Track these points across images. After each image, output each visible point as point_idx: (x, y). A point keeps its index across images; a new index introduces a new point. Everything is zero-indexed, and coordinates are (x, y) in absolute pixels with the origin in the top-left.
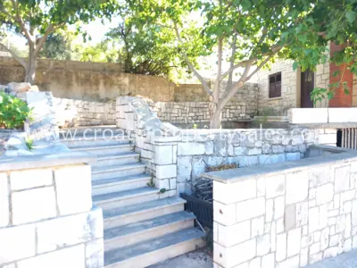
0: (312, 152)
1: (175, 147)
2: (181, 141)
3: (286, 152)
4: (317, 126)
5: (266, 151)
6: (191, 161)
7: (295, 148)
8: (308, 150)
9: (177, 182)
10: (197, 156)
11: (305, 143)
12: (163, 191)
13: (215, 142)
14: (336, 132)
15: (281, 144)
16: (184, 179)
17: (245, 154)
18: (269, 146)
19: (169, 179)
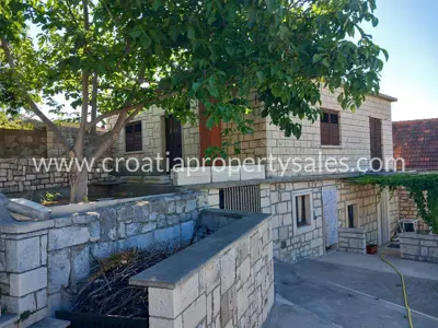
1: (44, 239)
2: (54, 228)
3: (180, 222)
5: (161, 224)
6: (70, 256)
7: (189, 216)
8: (200, 216)
9: (48, 295)
10: (78, 248)
11: (197, 208)
12: (25, 315)
13: (102, 222)
14: (218, 192)
15: (175, 213)
16: (59, 287)
17: (139, 232)
18: (163, 216)
19: (35, 293)
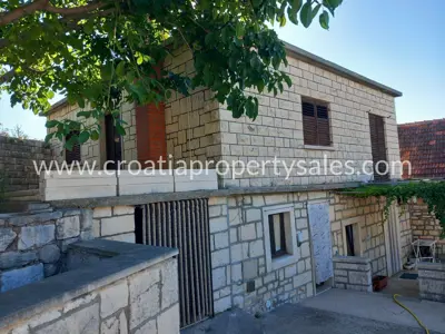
0: (73, 259)
4: (95, 203)
7: (26, 257)
8: (65, 255)
11: (58, 241)
14: (132, 211)
